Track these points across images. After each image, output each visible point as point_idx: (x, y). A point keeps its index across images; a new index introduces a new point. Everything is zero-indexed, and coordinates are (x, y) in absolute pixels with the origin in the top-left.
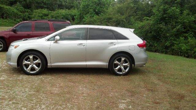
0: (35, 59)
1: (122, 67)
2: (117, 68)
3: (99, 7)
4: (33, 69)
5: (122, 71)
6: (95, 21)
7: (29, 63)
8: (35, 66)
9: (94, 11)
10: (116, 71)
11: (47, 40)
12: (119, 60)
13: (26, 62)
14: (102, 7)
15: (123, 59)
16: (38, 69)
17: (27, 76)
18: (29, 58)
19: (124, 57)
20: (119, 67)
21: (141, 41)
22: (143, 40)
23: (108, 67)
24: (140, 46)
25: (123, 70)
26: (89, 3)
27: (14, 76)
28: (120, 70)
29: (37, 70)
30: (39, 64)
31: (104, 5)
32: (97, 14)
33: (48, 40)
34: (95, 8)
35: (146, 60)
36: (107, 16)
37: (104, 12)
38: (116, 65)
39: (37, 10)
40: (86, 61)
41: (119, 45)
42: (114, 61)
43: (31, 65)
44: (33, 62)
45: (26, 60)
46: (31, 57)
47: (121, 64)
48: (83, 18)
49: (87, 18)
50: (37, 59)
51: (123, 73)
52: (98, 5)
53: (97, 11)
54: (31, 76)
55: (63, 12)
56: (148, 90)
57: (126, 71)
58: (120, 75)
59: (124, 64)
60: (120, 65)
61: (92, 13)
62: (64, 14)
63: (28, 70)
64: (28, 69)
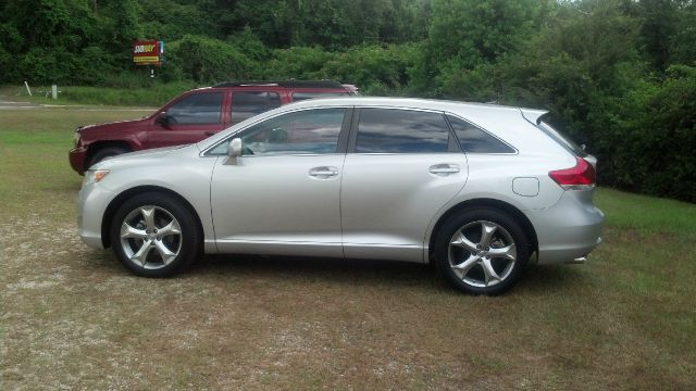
0: (163, 221)
1: (487, 263)
2: (462, 265)
3: (496, 30)
4: (154, 256)
5: (487, 278)
6: (477, 82)
7: (143, 233)
8: (160, 244)
9: (479, 44)
10: (461, 276)
11: (202, 154)
12: (474, 233)
13: (132, 230)
14: (508, 32)
15: (488, 230)
16: (169, 256)
17: (133, 280)
18: (141, 216)
19: (490, 220)
20: (472, 258)
21: (566, 160)
22: (578, 153)
23: (427, 260)
24: (559, 177)
25: (488, 272)
26: (459, 19)
27: (92, 277)
28: (476, 272)
29: (168, 262)
30: (176, 236)
31: (518, 24)
32: (489, 55)
33: (208, 154)
34: (481, 35)
35: (593, 232)
36: (520, 63)
37: (510, 48)
38: (462, 254)
39: (283, 51)
40: (342, 230)
41: (476, 175)
42: (452, 234)
43: (150, 241)
44: (155, 231)
45: (134, 224)
46: (148, 213)
47: (479, 247)
48: (438, 72)
49: (449, 74)
50: (169, 220)
51: (491, 284)
52: (494, 22)
53: (487, 44)
54: (142, 281)
55: (372, 53)
56: (554, 359)
57: (502, 279)
58: (475, 292)
59: (492, 250)
60: (475, 253)
61: (469, 55)
62: (372, 61)
63: (139, 258)
64: (139, 254)
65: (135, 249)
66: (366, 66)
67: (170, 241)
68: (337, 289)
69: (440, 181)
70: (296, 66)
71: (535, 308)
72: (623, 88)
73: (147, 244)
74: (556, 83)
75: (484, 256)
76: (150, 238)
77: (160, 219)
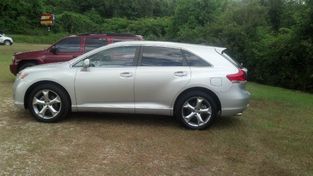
0: (52, 97)
1: (199, 116)
2: (188, 117)
3: (205, 12)
4: (48, 113)
5: (199, 122)
6: (195, 35)
7: (43, 102)
8: (51, 107)
9: (197, 18)
10: (187, 121)
11: (71, 67)
12: (193, 102)
13: (38, 101)
14: (210, 12)
15: (200, 101)
16: (55, 113)
17: (38, 124)
18: (42, 95)
19: (202, 96)
20: (192, 114)
21: (234, 70)
22: (239, 67)
23: (172, 114)
24: (231, 78)
25: (199, 120)
26: (188, 6)
27: (20, 122)
28: (194, 120)
29: (55, 115)
30: (59, 104)
31: (214, 9)
32: (201, 23)
33: (74, 66)
34: (198, 14)
35: (245, 102)
36: (215, 26)
37: (211, 20)
38: (188, 111)
39: (109, 20)
40: (135, 101)
41: (194, 76)
42: (183, 103)
43: (46, 106)
44: (49, 101)
45: (39, 98)
46: (45, 93)
47: (196, 109)
48: (178, 30)
49: (184, 31)
50: (55, 96)
51: (200, 125)
52: (204, 8)
53: (200, 18)
54: (43, 124)
55: (150, 21)
57: (205, 123)
58: (193, 129)
59: (201, 110)
60: (194, 111)
61: (193, 22)
62: (149, 24)
63: (41, 114)
64: (41, 112)
65: (40, 110)
66: (147, 26)
67: (56, 106)
68: (132, 127)
69: (179, 79)
70: (115, 27)
71: (219, 136)
72: (260, 38)
73: (45, 107)
74: (230, 35)
75: (197, 112)
76: (46, 104)
77: (51, 96)
